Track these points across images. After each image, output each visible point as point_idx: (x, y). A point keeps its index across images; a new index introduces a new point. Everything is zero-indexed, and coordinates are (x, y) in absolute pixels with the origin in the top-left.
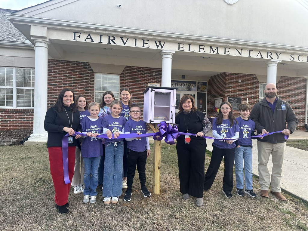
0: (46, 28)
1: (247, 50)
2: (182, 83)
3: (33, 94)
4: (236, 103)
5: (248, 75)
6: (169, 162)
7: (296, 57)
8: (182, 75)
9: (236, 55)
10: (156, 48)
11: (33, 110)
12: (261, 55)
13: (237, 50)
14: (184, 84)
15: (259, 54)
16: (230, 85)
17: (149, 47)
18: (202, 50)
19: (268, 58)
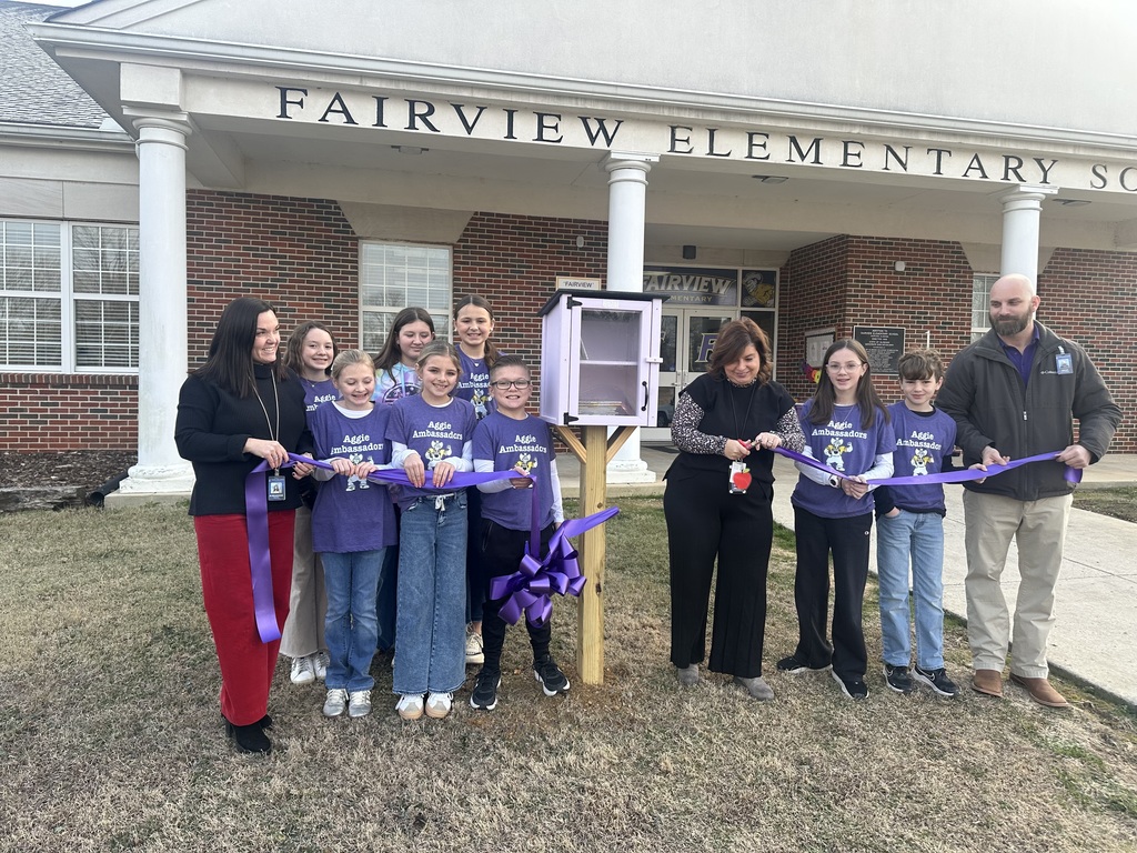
0: (177, 74)
1: (929, 150)
2: (684, 277)
3: (136, 318)
4: (887, 348)
5: (930, 246)
6: (636, 569)
7: (1113, 176)
8: (685, 247)
9: (886, 169)
10: (585, 143)
11: (135, 378)
12: (981, 168)
13: (889, 148)
14: (692, 278)
15: (975, 165)
16: (864, 281)
17: (559, 141)
18: (757, 152)
19: (1006, 178)
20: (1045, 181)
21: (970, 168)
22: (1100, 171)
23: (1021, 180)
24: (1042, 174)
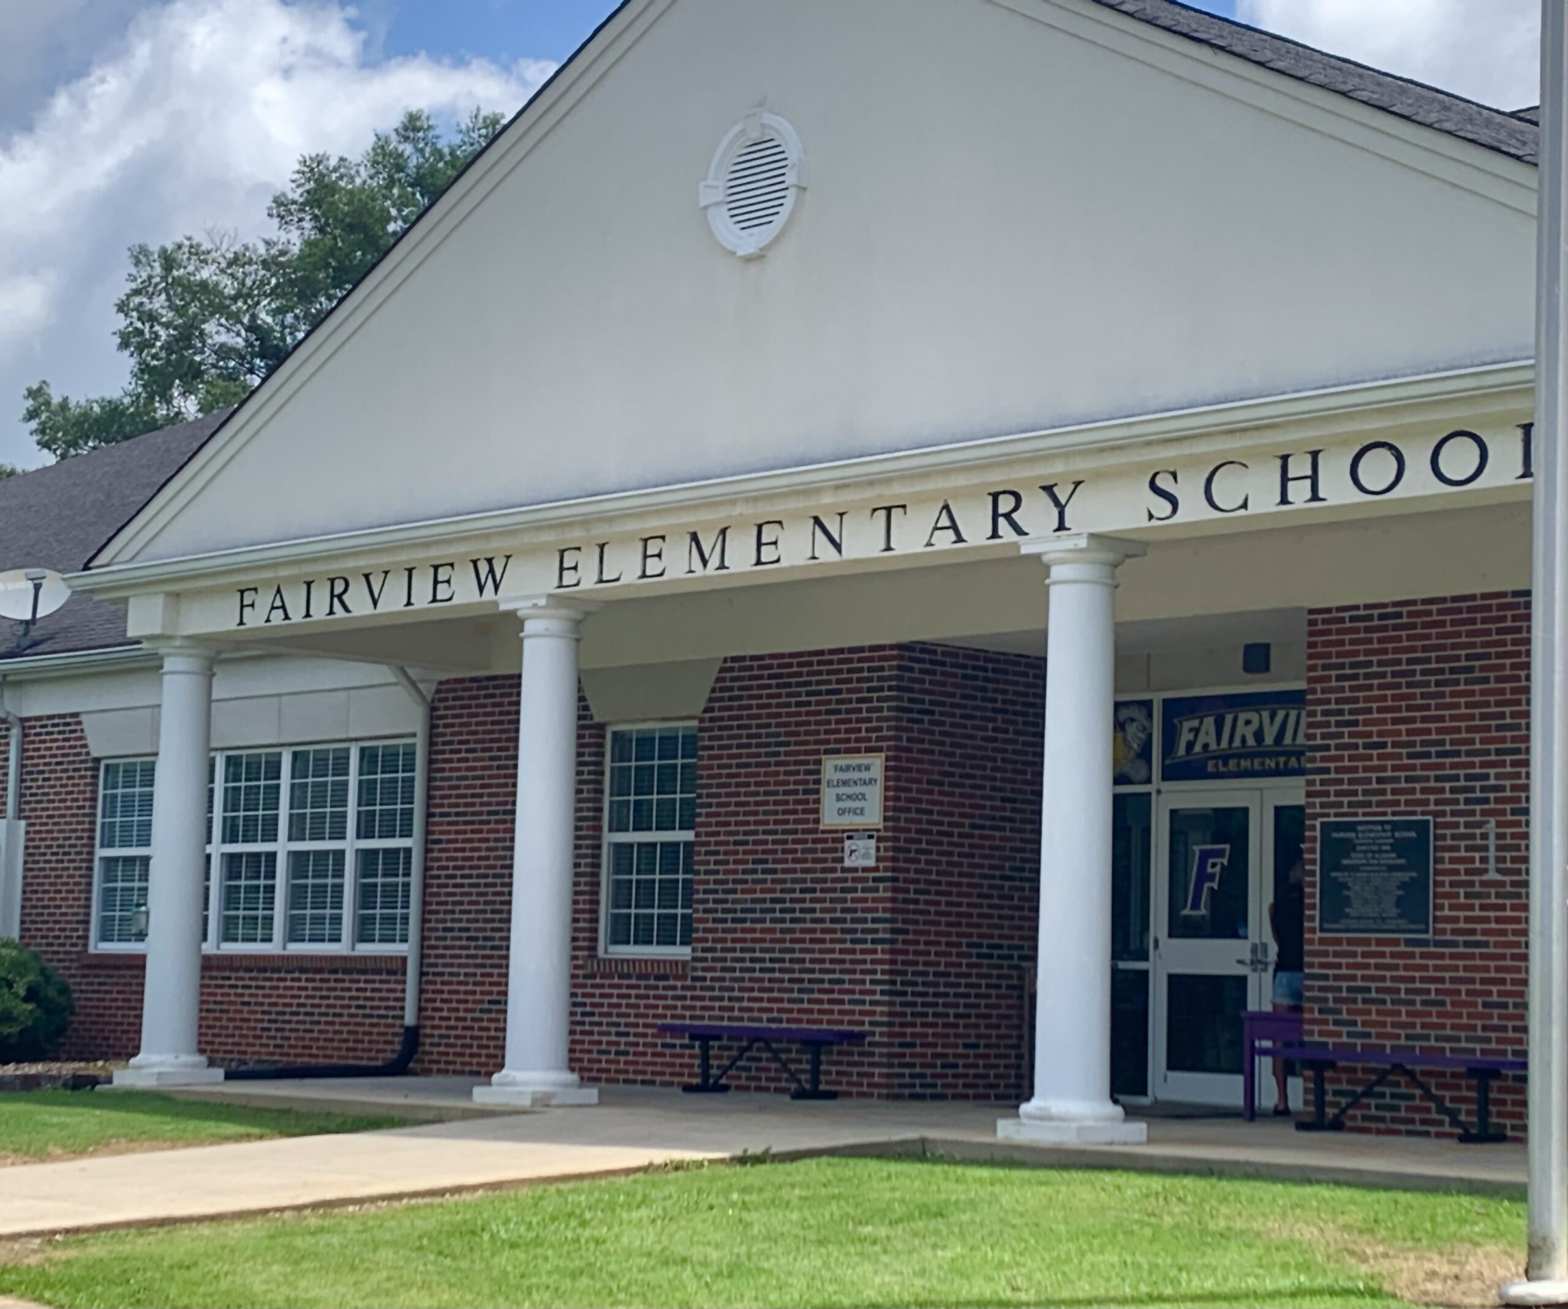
0: (160, 600)
1: (875, 510)
7: (1189, 492)
9: (814, 558)
12: (954, 527)
15: (945, 521)
17: (450, 599)
18: (653, 567)
19: (995, 535)
20: (1061, 527)
21: (936, 528)
22: (1164, 483)
23: (1020, 532)
24: (1055, 512)
